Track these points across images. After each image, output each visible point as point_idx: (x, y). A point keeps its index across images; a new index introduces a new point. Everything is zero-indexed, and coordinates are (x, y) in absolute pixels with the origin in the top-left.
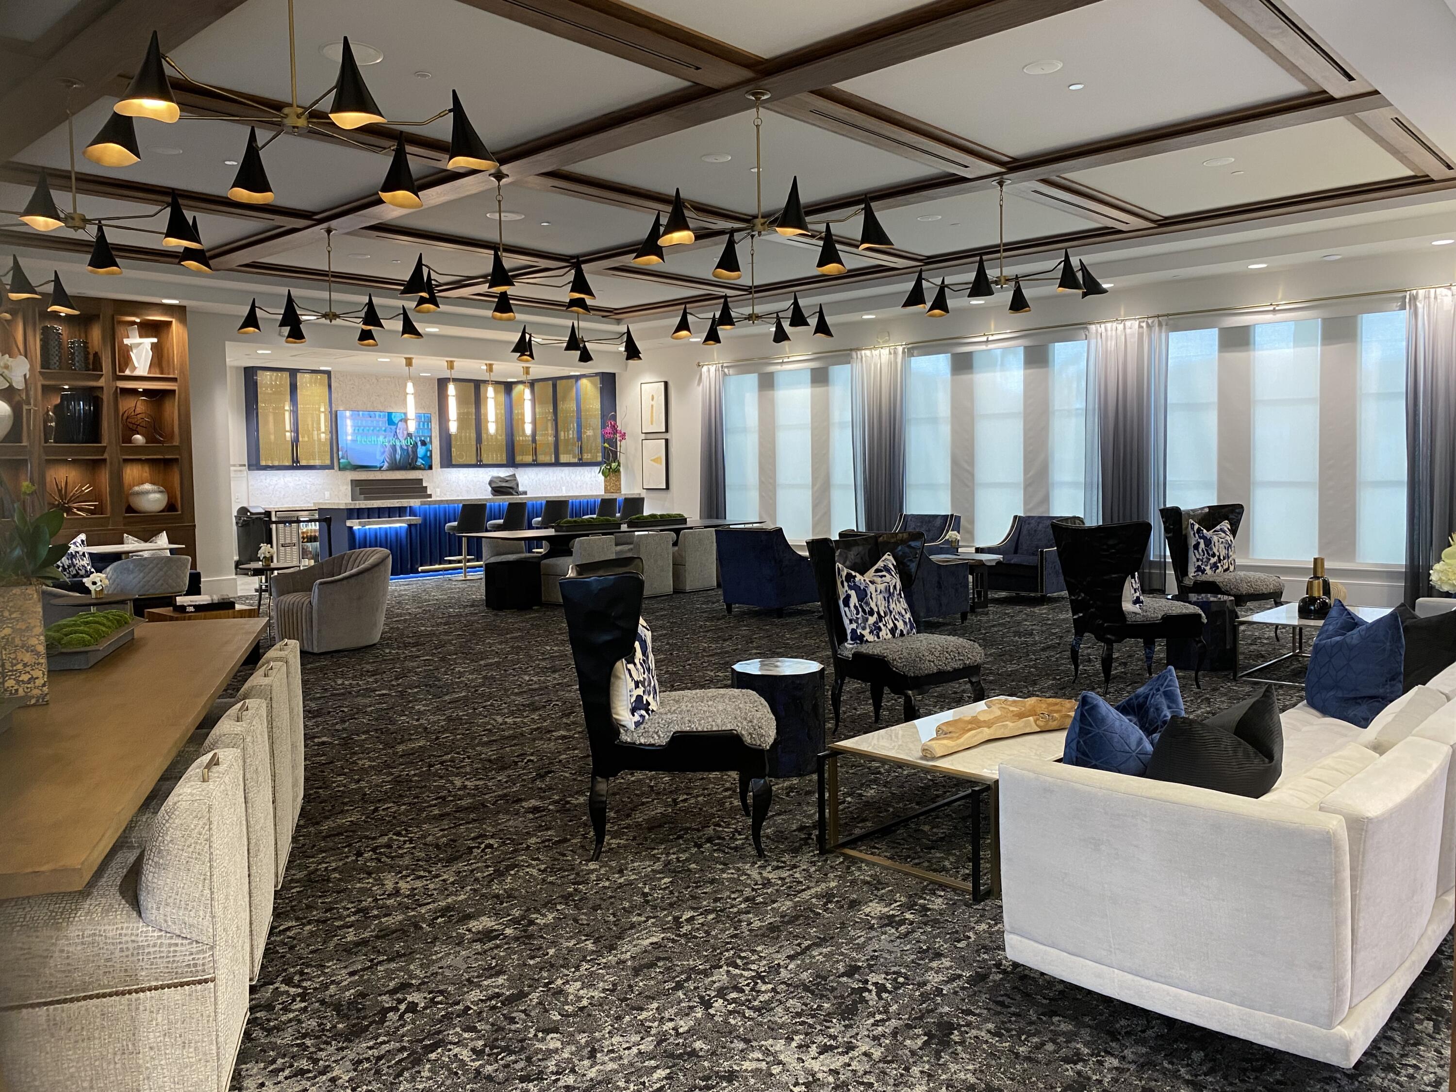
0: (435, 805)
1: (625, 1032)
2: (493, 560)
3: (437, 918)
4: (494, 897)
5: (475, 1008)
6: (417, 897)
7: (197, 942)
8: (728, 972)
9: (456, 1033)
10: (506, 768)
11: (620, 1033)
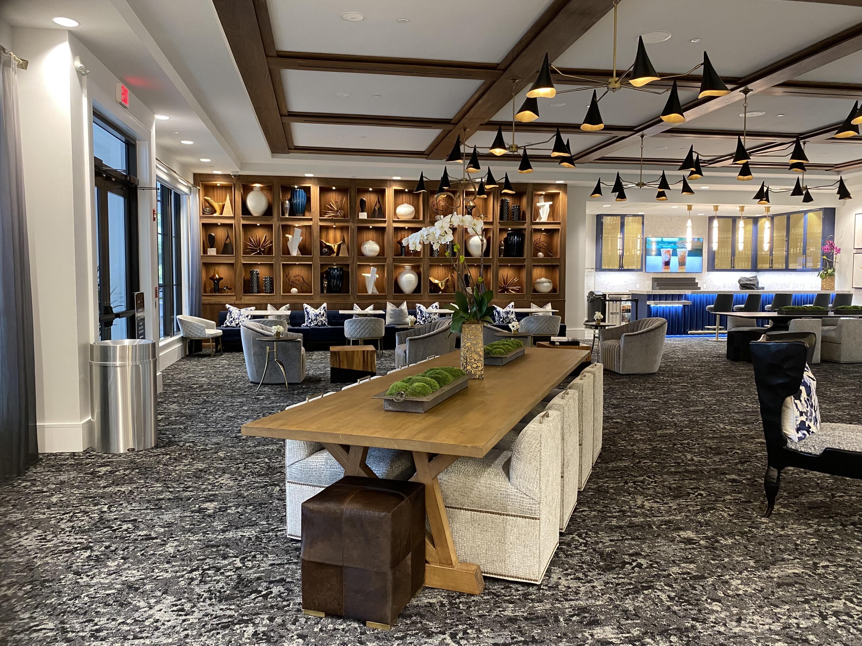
0: (673, 466)
1: (763, 615)
2: (733, 330)
3: (662, 525)
4: (697, 522)
5: (674, 576)
6: (653, 512)
7: (533, 499)
8: (845, 603)
9: (661, 585)
10: (720, 454)
11: (760, 615)
